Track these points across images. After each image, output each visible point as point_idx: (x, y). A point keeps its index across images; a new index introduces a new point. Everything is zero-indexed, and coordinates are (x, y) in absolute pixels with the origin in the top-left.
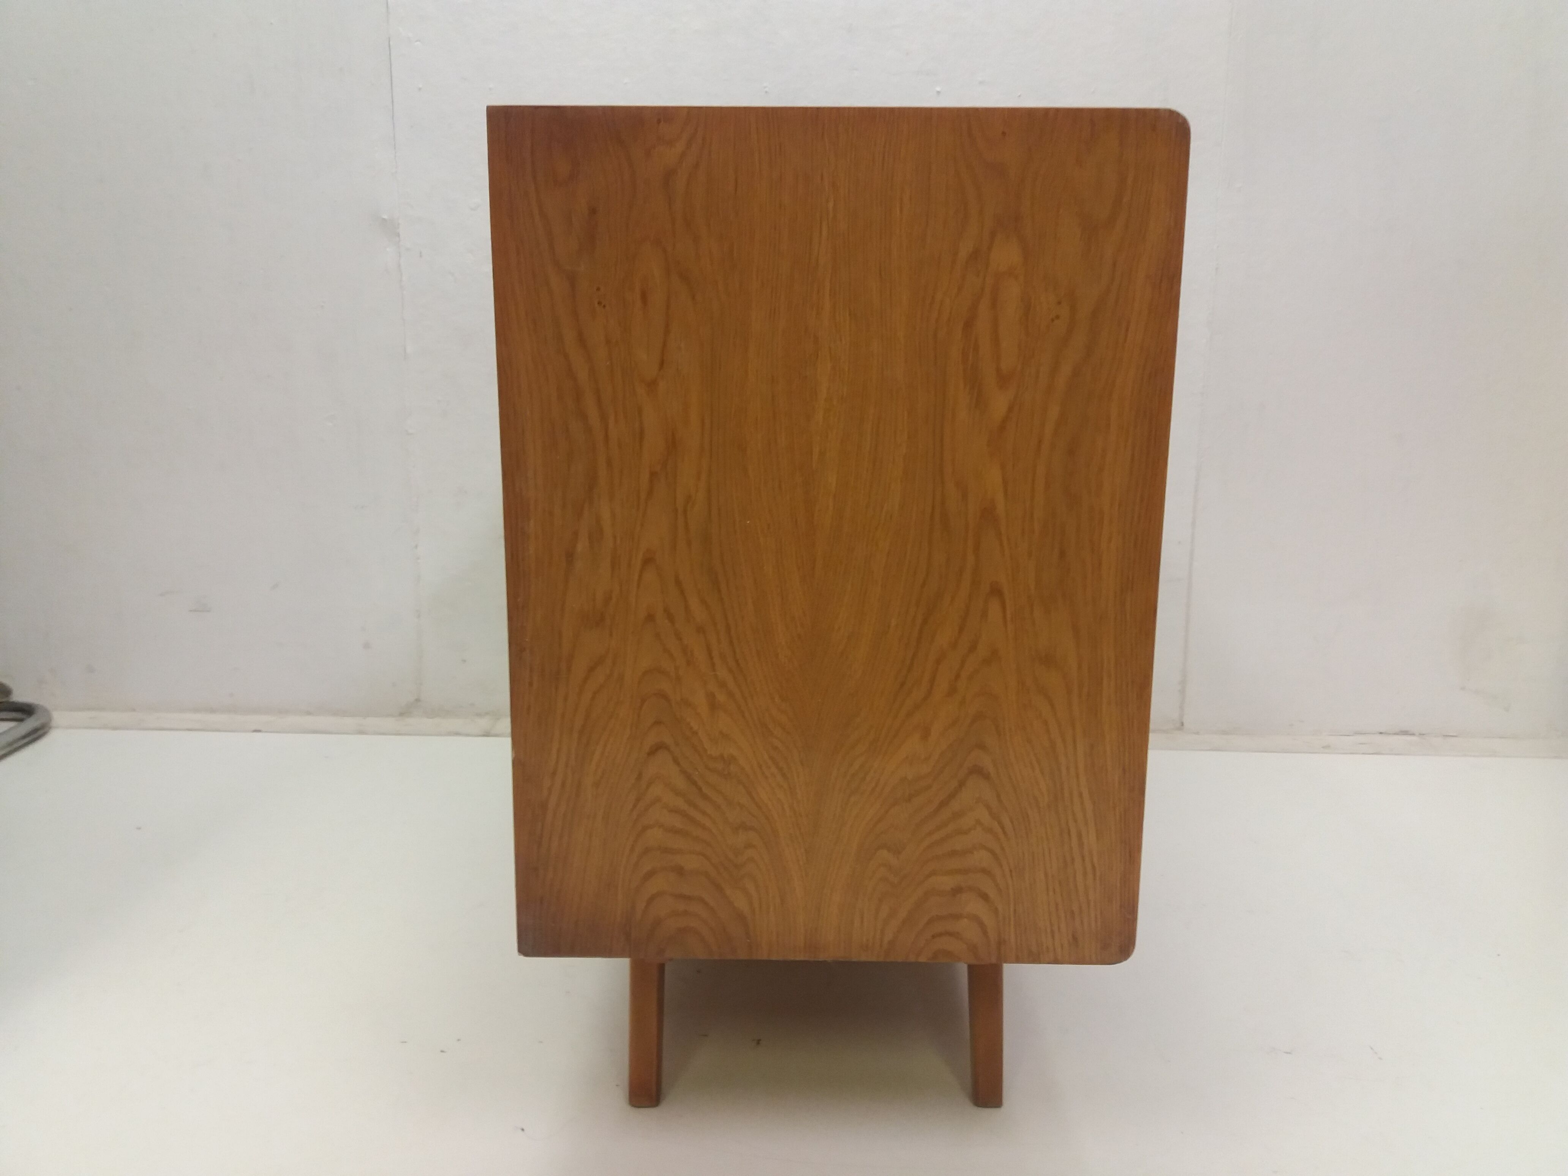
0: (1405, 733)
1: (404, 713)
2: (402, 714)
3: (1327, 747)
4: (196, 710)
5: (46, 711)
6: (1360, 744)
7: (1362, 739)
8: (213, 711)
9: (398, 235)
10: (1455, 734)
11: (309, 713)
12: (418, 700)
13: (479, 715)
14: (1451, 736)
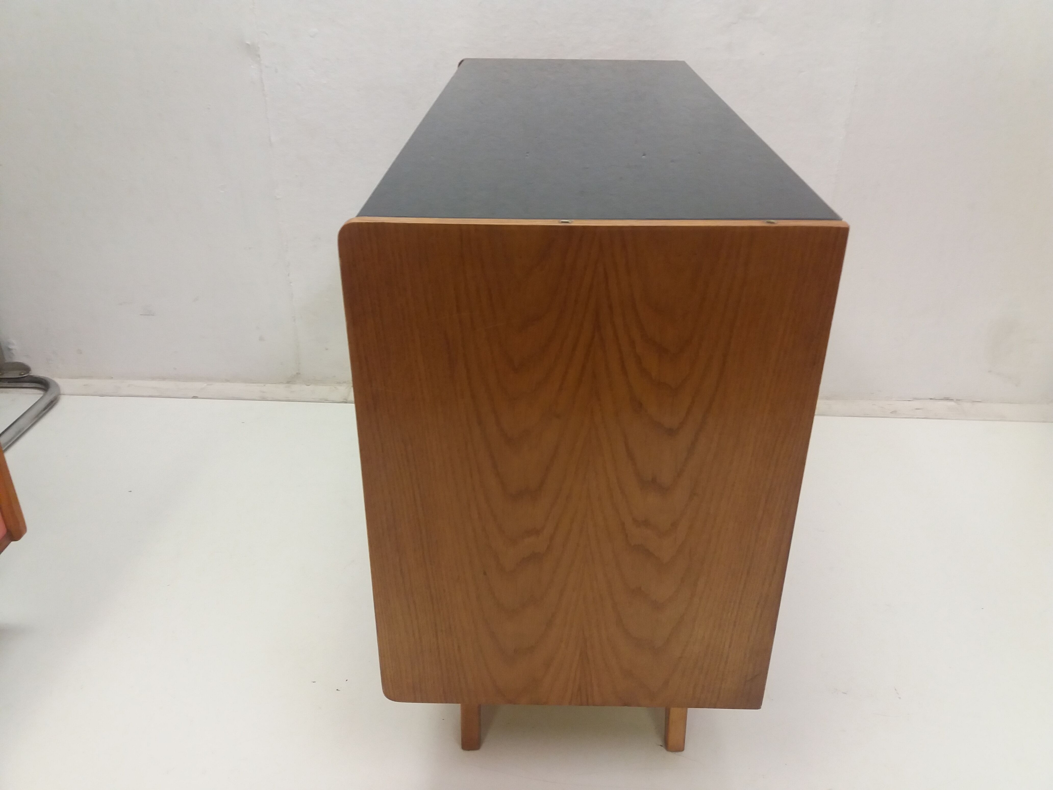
0: (947, 399)
1: (290, 381)
2: (288, 382)
3: (894, 412)
4: (153, 378)
5: (57, 385)
6: (917, 409)
7: (916, 404)
8: (164, 379)
9: (259, 56)
10: (980, 400)
11: (227, 381)
12: (298, 374)
13: (339, 383)
14: (978, 402)
